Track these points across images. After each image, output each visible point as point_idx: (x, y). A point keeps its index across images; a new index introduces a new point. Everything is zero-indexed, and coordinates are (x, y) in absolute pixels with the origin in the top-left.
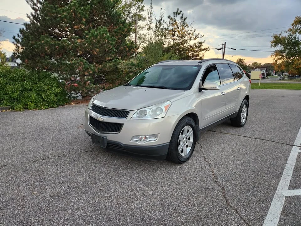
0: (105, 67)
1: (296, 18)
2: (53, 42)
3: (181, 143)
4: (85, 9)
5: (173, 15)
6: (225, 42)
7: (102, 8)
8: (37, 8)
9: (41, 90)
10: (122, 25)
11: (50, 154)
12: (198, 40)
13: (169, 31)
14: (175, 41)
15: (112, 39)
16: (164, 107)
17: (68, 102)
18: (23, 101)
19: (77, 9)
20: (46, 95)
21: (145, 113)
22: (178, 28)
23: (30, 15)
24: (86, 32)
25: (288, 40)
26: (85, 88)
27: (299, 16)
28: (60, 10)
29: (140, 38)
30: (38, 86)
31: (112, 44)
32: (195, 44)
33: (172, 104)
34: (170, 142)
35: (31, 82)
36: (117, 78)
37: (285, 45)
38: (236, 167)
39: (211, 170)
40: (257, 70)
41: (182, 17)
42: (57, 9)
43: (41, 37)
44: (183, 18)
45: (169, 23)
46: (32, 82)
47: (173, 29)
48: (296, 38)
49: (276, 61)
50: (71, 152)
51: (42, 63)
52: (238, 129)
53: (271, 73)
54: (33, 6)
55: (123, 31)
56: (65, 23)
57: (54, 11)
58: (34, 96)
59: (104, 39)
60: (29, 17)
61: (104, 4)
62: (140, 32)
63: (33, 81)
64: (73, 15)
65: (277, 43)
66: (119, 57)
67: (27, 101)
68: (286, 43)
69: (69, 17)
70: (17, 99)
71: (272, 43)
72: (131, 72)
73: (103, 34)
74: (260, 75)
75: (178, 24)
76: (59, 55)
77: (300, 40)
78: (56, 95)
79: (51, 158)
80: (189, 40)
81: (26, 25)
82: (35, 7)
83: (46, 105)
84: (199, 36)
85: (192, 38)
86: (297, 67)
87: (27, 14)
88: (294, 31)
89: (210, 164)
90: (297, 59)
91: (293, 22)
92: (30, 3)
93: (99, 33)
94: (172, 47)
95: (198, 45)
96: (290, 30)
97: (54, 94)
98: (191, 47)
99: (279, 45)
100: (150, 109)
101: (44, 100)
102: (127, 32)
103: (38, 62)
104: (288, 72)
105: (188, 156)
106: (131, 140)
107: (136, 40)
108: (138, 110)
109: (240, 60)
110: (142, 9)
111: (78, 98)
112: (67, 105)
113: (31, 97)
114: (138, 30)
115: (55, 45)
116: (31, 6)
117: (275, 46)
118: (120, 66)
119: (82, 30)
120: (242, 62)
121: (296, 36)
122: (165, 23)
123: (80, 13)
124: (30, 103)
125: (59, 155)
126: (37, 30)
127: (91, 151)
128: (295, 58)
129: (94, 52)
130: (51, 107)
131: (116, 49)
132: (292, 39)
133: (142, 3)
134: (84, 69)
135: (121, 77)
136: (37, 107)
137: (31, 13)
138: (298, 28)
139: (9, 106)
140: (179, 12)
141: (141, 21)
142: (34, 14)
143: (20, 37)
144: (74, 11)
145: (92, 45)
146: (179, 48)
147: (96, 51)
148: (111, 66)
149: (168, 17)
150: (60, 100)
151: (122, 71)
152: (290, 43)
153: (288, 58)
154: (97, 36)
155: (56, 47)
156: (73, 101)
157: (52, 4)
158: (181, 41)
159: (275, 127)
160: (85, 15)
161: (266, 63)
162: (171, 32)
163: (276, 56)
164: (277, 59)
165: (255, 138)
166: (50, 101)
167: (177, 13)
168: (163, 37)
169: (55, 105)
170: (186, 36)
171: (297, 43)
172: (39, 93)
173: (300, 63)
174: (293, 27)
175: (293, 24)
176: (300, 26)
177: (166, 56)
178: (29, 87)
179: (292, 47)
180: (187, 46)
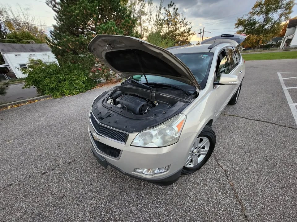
1: (257, 2)
2: (73, 40)
4: (94, 5)
5: (168, 7)
6: (204, 27)
9: (72, 80)
10: (127, 18)
11: (62, 158)
12: (188, 27)
13: (165, 21)
14: (169, 29)
15: (120, 31)
17: (94, 86)
18: (60, 89)
20: (76, 84)
22: (172, 18)
23: (56, 18)
25: (248, 22)
29: (144, 29)
30: (70, 76)
32: (184, 30)
33: (186, 119)
37: (245, 25)
39: (231, 185)
41: (174, 8)
43: (63, 36)
44: (176, 9)
45: (164, 14)
46: (65, 74)
47: (168, 20)
48: (254, 19)
50: (82, 154)
51: (69, 58)
55: (129, 23)
58: (67, 85)
59: (113, 31)
62: (144, 25)
64: (85, 12)
65: (239, 25)
67: (63, 90)
70: (56, 88)
71: (236, 25)
73: (111, 27)
75: (171, 14)
77: (256, 21)
78: (84, 83)
79: (61, 166)
80: (180, 28)
81: (54, 26)
82: (55, 8)
83: (77, 91)
84: (188, 23)
86: (251, 42)
87: (54, 17)
89: (225, 171)
91: (253, 6)
93: (108, 26)
94: (168, 34)
95: (186, 31)
96: (250, 13)
97: (82, 82)
98: (182, 33)
99: (241, 26)
101: (75, 88)
102: (132, 24)
107: (141, 32)
110: (144, 6)
111: (101, 82)
112: (93, 88)
113: (65, 86)
114: (142, 23)
115: (76, 41)
117: (237, 27)
121: (254, 17)
122: (162, 14)
123: (89, 10)
124: (65, 90)
125: (70, 161)
130: (81, 92)
132: (251, 21)
133: (144, 1)
136: (71, 94)
138: (256, 11)
139: (51, 94)
140: (172, 4)
141: (144, 16)
142: (57, 15)
144: (84, 8)
146: (173, 34)
149: (164, 9)
150: (87, 86)
152: (249, 24)
155: (77, 43)
156: (98, 84)
158: (174, 29)
160: (94, 11)
166: (79, 88)
167: (170, 5)
168: (161, 26)
169: (84, 90)
170: (178, 24)
171: (254, 23)
172: (71, 82)
173: (254, 38)
174: (252, 10)
175: (253, 8)
176: (258, 9)
177: (164, 42)
178: (63, 78)
179: (250, 27)
180: (178, 32)
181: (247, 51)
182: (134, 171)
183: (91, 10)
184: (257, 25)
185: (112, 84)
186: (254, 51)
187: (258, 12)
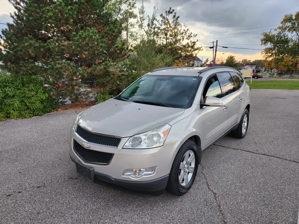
0: (95, 70)
1: (286, 16)
2: (37, 45)
3: (182, 172)
4: (72, 9)
5: (165, 14)
7: (91, 8)
8: (21, 7)
9: (25, 97)
10: (112, 25)
11: (28, 183)
12: (192, 39)
13: (161, 30)
14: (167, 40)
15: (102, 41)
16: (162, 133)
17: (55, 108)
18: (5, 109)
19: (63, 8)
20: (30, 103)
21: (140, 140)
22: (171, 27)
23: (14, 15)
24: (74, 33)
25: (278, 38)
26: (73, 94)
27: (288, 14)
28: (45, 10)
29: (132, 35)
30: (22, 92)
31: (101, 46)
32: (188, 43)
33: (171, 128)
34: (169, 174)
35: (14, 88)
36: (108, 82)
37: (275, 42)
38: (245, 197)
39: (217, 203)
40: (247, 67)
41: (174, 16)
42: (41, 9)
43: (24, 40)
44: (176, 17)
45: (161, 22)
46: (16, 88)
47: (165, 29)
48: (286, 36)
49: (266, 58)
50: (53, 180)
51: (25, 67)
52: (238, 141)
53: (260, 70)
54: (15, 5)
55: (114, 32)
56: (51, 24)
57: (38, 11)
58: (17, 104)
59: (93, 41)
60: (12, 17)
61: (92, 3)
62: (132, 30)
63: (16, 86)
64: (59, 16)
65: (267, 41)
66: (110, 60)
67: (10, 110)
68: (276, 41)
69: (55, 17)
71: (262, 41)
72: (123, 75)
73: (92, 36)
74: (251, 73)
75: (170, 22)
76: (44, 58)
77: (289, 38)
78: (42, 102)
79: (29, 190)
80: (182, 40)
81: (9, 25)
82: (18, 6)
83: (30, 113)
84: (192, 35)
85: (185, 38)
86: (286, 65)
87: (11, 14)
88: (283, 29)
89: (215, 194)
90: (287, 56)
91: (282, 20)
92: (12, 1)
93: (88, 34)
94: (165, 46)
95: (190, 45)
96: (280, 28)
97: (39, 100)
98: (185, 46)
99: (269, 43)
100: (146, 135)
101: (28, 108)
102: (117, 32)
103: (21, 66)
104: (277, 68)
105: (189, 184)
106: (123, 174)
107: (127, 38)
108: (131, 137)
109: (231, 57)
110: (133, 6)
111: (66, 103)
112: (54, 111)
113: (13, 104)
114: (129, 27)
115: (40, 47)
116: (14, 5)
117: (265, 43)
118: (111, 70)
119: (70, 31)
120: (233, 60)
121: (285, 34)
122: (158, 21)
123: (66, 13)
124: (13, 111)
125: (38, 185)
126: (21, 30)
127: (77, 178)
128: (284, 55)
129: (83, 55)
130: (36, 115)
131: (106, 51)
132: (282, 37)
134: (72, 74)
135: (113, 80)
136: (21, 116)
137: (14, 12)
138: (287, 26)
140: (171, 11)
141: (132, 18)
142: (17, 13)
143: (3, 38)
144: (60, 11)
145: (81, 47)
146: (172, 48)
147: (85, 54)
148: (101, 70)
149: (161, 16)
150: (46, 107)
151: (114, 75)
152: (279, 41)
153: (278, 56)
154: (85, 38)
155: (41, 49)
156: (61, 107)
157: (36, 4)
158: (174, 40)
159: (277, 138)
160: (72, 15)
161: (255, 60)
162: (163, 32)
163: (266, 54)
164: (267, 57)
165: (259, 154)
166: (34, 109)
167: (169, 12)
168: (156, 36)
169: (41, 113)
170: (179, 36)
171: (286, 41)
172: (23, 100)
173: (289, 60)
174: (282, 25)
175: (283, 22)
176: (289, 24)
177: (159, 56)
178: (11, 94)
179: (282, 45)
180: (179, 45)
181: (283, 76)
182: (123, 175)
183: (68, 14)
184: (291, 44)
185: (82, 107)
186: (291, 77)
187: (290, 28)
